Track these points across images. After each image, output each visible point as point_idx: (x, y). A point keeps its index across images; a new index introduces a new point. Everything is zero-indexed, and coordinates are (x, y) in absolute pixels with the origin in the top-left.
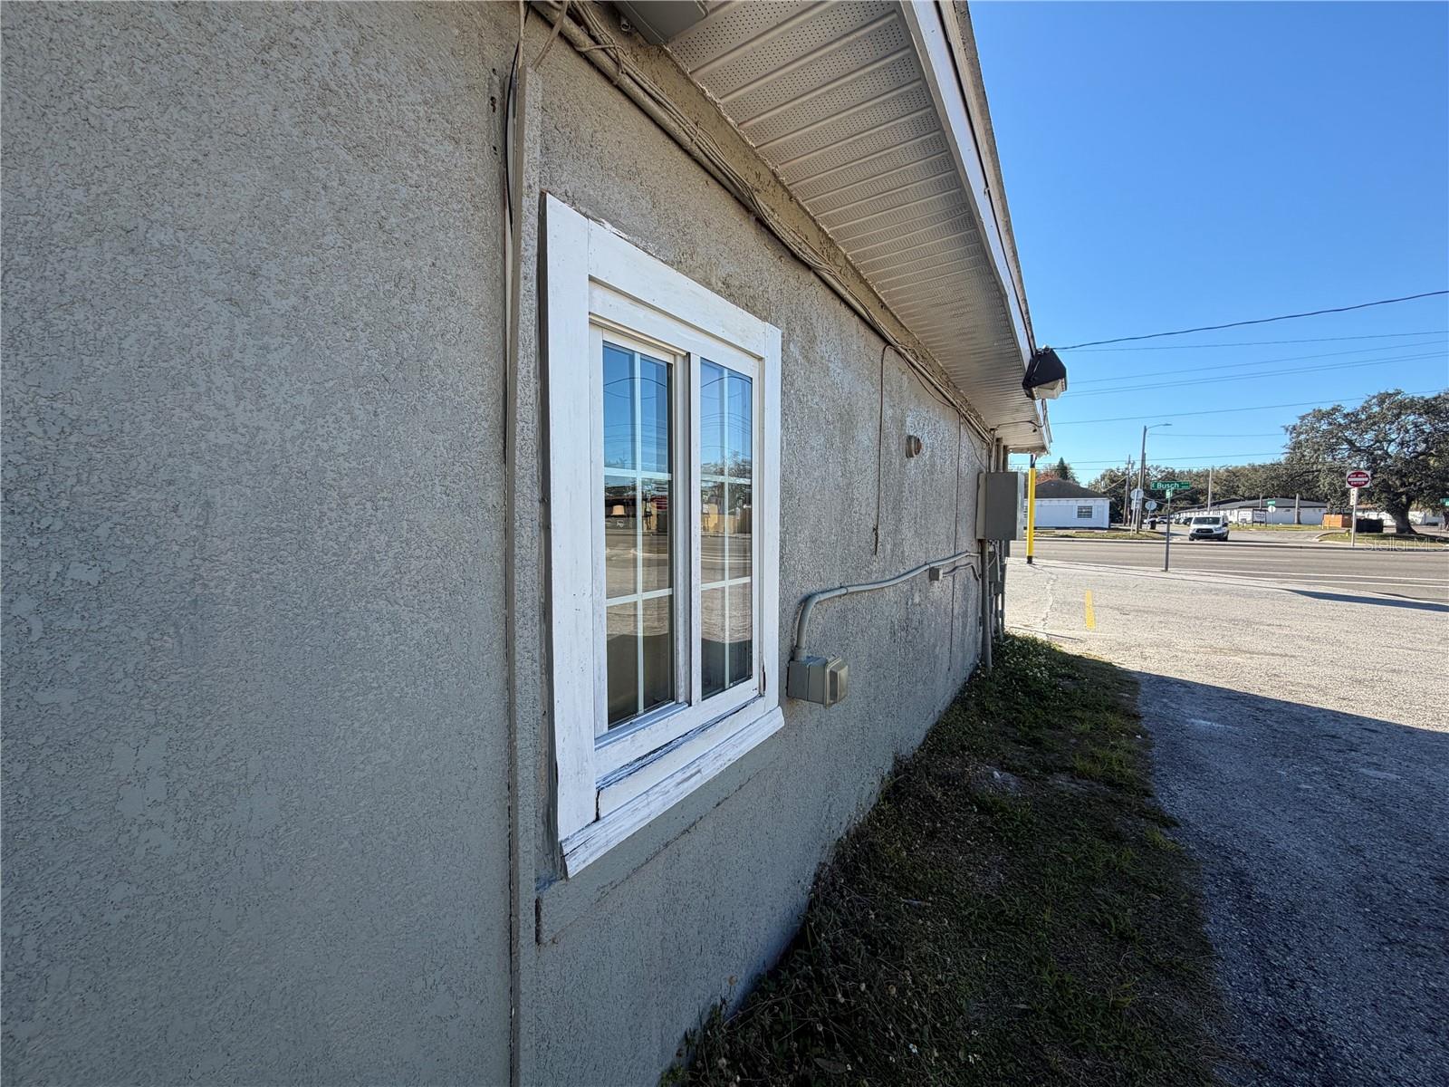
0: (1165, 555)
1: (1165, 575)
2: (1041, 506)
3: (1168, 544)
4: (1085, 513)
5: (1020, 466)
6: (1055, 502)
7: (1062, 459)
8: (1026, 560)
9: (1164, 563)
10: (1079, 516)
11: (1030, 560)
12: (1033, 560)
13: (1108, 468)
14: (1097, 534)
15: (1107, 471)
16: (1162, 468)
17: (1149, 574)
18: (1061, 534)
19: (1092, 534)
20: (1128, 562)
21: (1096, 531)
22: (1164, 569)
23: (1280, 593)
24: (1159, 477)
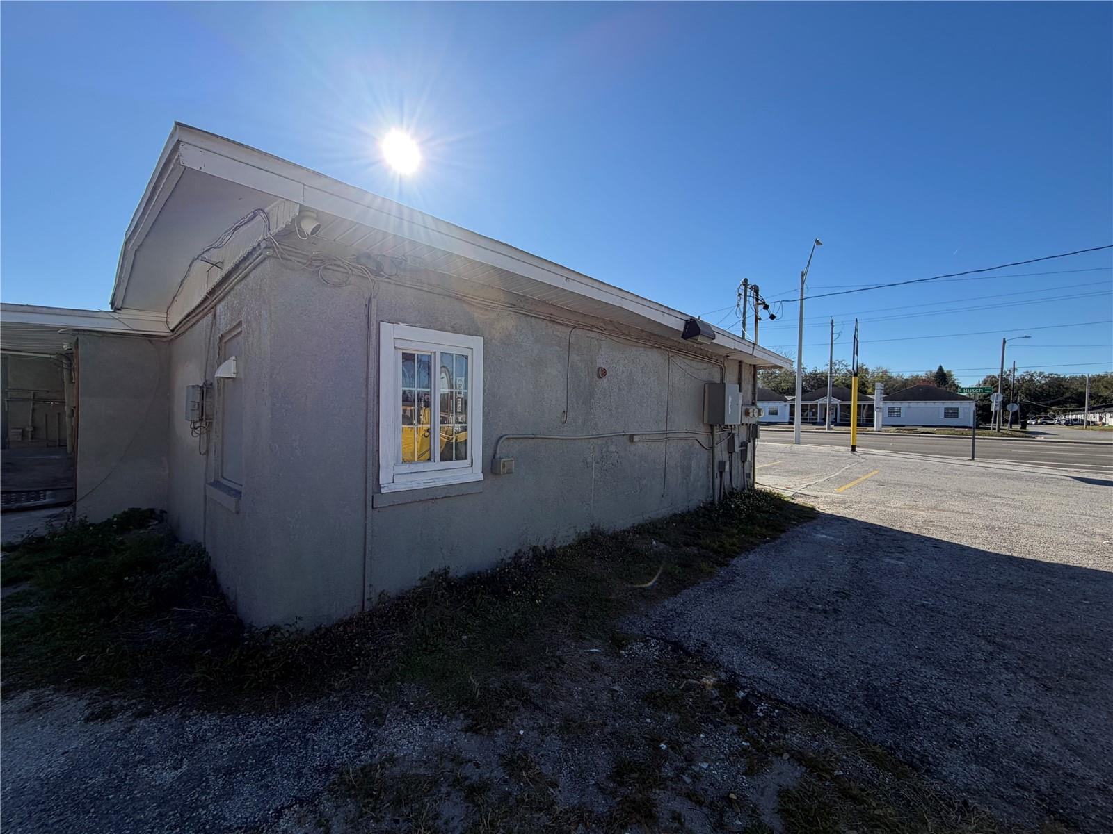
0: (971, 448)
1: (972, 463)
2: (909, 407)
3: (974, 439)
4: (953, 413)
5: (901, 374)
6: (922, 404)
7: (941, 367)
8: (850, 448)
9: (971, 454)
10: (946, 416)
11: (853, 448)
12: (857, 449)
13: (989, 374)
14: (957, 431)
15: (989, 377)
16: (1047, 374)
17: (953, 462)
18: (922, 431)
19: (953, 431)
20: (952, 453)
21: (957, 429)
22: (971, 458)
23: (1065, 480)
24: (1043, 382)
